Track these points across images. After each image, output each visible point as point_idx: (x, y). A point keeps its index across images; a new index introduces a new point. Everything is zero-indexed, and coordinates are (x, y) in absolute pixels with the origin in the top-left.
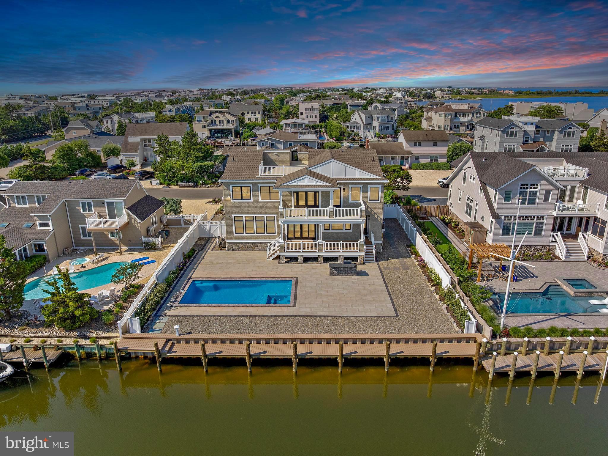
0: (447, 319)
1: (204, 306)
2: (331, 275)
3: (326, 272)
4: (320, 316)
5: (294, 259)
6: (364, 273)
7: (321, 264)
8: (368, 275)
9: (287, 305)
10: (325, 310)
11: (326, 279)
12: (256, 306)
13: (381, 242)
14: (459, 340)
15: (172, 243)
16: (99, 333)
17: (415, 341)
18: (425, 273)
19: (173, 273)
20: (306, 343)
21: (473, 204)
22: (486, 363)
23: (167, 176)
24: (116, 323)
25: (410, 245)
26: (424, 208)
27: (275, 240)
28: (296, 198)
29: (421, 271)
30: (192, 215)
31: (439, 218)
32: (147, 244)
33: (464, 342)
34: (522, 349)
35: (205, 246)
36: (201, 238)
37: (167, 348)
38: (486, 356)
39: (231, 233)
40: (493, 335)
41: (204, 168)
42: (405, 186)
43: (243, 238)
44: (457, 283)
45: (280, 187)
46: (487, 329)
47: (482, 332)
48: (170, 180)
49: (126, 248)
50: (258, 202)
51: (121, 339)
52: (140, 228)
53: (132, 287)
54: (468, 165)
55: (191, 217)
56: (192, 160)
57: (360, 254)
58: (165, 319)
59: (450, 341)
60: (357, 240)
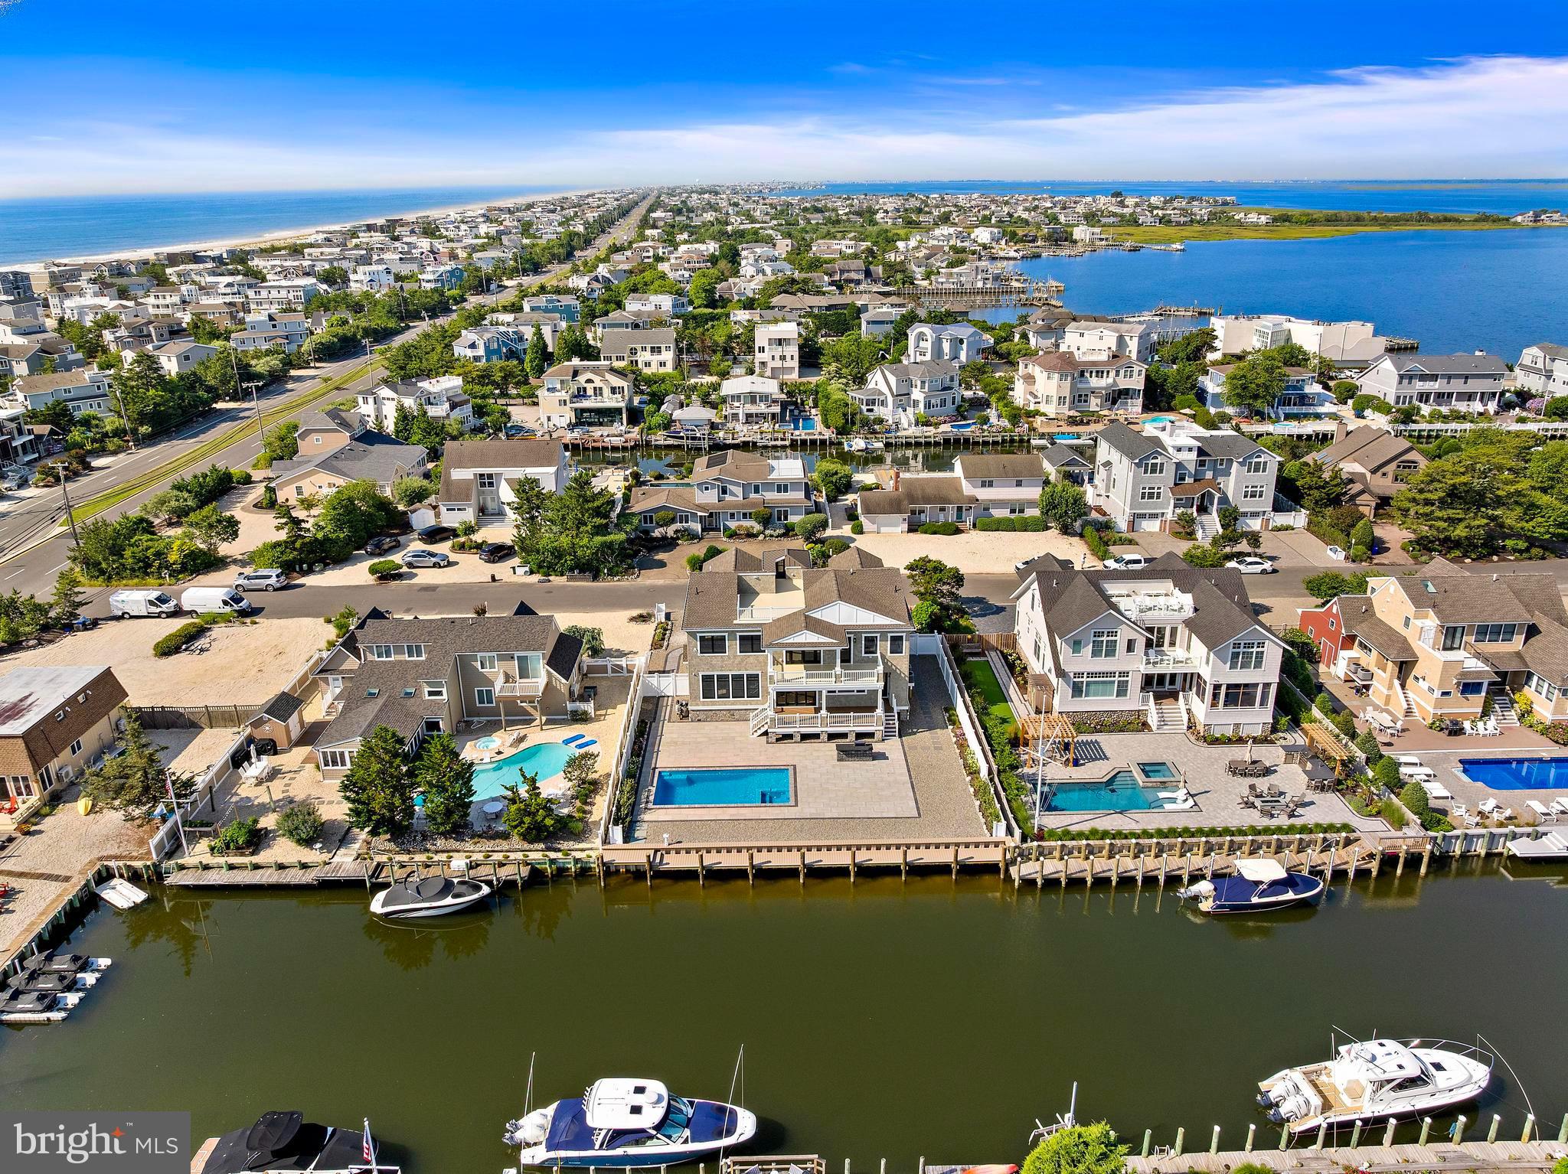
0: (977, 819)
2: (838, 760)
3: (832, 756)
4: (827, 817)
5: (788, 737)
6: (882, 756)
7: (825, 742)
8: (887, 758)
9: (787, 804)
10: (833, 811)
11: (834, 766)
12: (750, 807)
13: (907, 708)
14: (987, 845)
15: (607, 709)
16: (571, 844)
17: (937, 846)
18: (962, 756)
19: (633, 763)
20: (814, 850)
21: (1042, 645)
22: (1013, 870)
23: (544, 561)
24: (584, 832)
25: (950, 708)
26: (980, 636)
27: (761, 707)
28: (790, 653)
29: (958, 751)
30: (624, 659)
31: (1002, 652)
32: (574, 713)
33: (991, 847)
34: (1056, 854)
35: (656, 713)
36: (646, 700)
37: (658, 860)
38: (1013, 862)
39: (697, 698)
40: (1024, 839)
41: (609, 546)
42: (953, 593)
43: (713, 704)
44: (995, 773)
45: (771, 645)
46: (1017, 832)
47: (1012, 835)
48: (549, 568)
49: (544, 719)
50: (735, 656)
51: (601, 851)
52: (564, 690)
53: (583, 783)
54: (1035, 585)
55: (623, 662)
56: (587, 532)
57: (878, 728)
58: (644, 824)
59: (977, 845)
60: (873, 709)
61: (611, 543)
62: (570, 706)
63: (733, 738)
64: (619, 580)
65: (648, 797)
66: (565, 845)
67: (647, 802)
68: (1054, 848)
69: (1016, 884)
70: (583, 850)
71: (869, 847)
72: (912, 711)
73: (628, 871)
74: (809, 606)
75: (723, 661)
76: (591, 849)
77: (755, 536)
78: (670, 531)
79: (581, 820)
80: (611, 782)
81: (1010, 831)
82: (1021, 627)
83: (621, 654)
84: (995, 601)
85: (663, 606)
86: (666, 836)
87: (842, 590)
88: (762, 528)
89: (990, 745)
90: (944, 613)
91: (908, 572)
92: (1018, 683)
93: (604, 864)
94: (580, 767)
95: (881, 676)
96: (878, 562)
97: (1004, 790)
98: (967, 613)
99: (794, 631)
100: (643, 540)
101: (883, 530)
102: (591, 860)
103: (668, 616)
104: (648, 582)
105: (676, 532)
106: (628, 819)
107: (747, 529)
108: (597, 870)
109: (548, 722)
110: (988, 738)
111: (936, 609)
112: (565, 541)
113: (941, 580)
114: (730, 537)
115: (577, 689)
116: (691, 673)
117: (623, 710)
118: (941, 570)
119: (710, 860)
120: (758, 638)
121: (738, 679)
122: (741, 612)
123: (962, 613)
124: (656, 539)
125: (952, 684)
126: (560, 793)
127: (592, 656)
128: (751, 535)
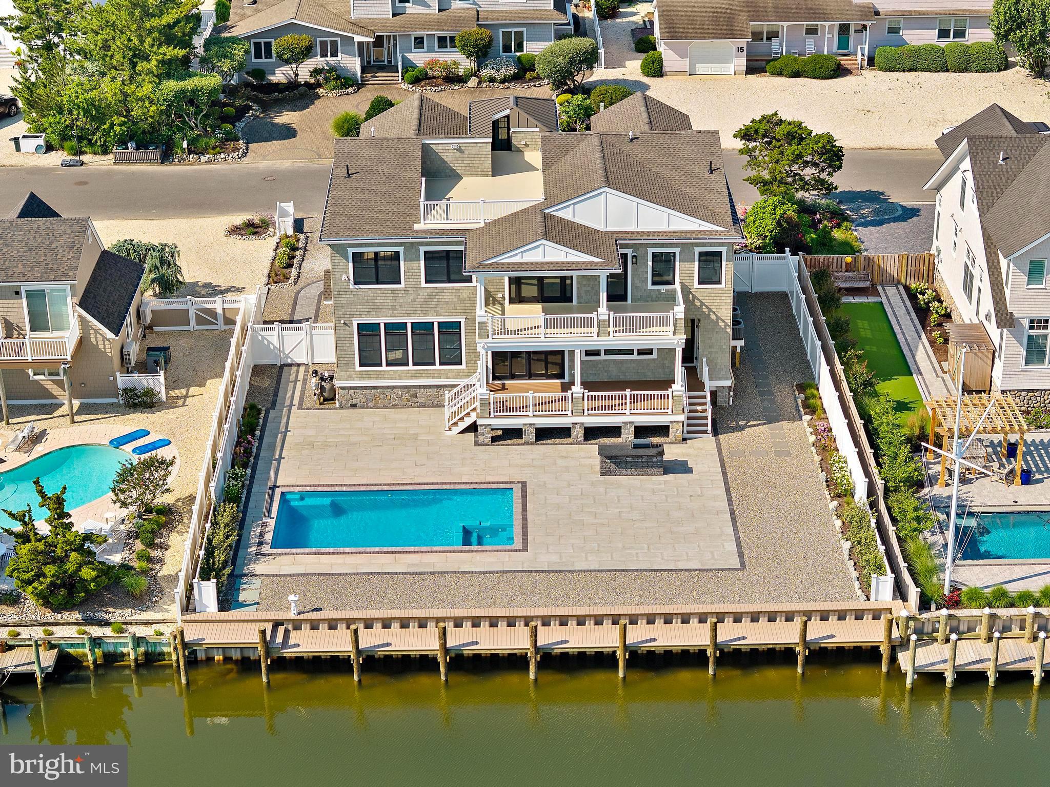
0: (845, 573)
1: (329, 553)
2: (602, 474)
3: (592, 466)
4: (581, 571)
5: (513, 434)
6: (682, 467)
7: (579, 443)
8: (690, 471)
9: (508, 547)
10: (590, 559)
11: (593, 484)
12: (442, 552)
13: (728, 383)
14: (859, 615)
15: (188, 386)
16: (127, 614)
17: (772, 617)
18: (825, 466)
19: (235, 477)
20: (555, 624)
21: (976, 272)
22: (904, 659)
23: (71, 127)
24: (150, 592)
25: (807, 385)
26: (867, 259)
27: (463, 382)
28: (516, 282)
29: (817, 459)
30: (218, 299)
31: (907, 288)
32: (130, 393)
33: (868, 618)
34: (982, 630)
35: (276, 393)
36: (258, 370)
37: (279, 639)
38: (904, 643)
39: (350, 364)
40: (924, 604)
41: (191, 98)
42: (822, 182)
43: (380, 376)
44: (881, 494)
45: (481, 267)
46: (913, 593)
47: (904, 599)
48: (80, 139)
49: (76, 403)
50: (418, 289)
51: (180, 624)
52: (112, 352)
53: (149, 511)
54: (966, 164)
55: (217, 304)
56: (150, 72)
57: (675, 418)
58: (254, 580)
59: (842, 616)
60: (667, 383)
61: (195, 91)
62: (122, 381)
63: (415, 436)
64: (209, 162)
65: (261, 535)
66: (117, 615)
67: (260, 544)
68: (978, 620)
69: (909, 680)
70: (148, 623)
71: (651, 619)
72: (738, 390)
73: (227, 659)
74: (551, 199)
75: (395, 299)
76: (163, 622)
77: (461, 80)
78: (304, 71)
79: (144, 572)
80: (196, 508)
81: (900, 591)
82: (942, 242)
83: (213, 291)
84: (900, 197)
85: (289, 207)
86: (292, 598)
87: (611, 167)
88: (474, 66)
89: (873, 445)
90: (806, 218)
91: (739, 144)
92: (932, 343)
93: (185, 645)
94: (142, 483)
95: (681, 324)
96: (681, 121)
97: (894, 521)
98: (846, 219)
99: (523, 242)
100: (254, 88)
101: (701, 68)
102: (163, 639)
103: (298, 225)
104: (264, 165)
105: (316, 72)
106: (228, 570)
107: (447, 67)
108: (174, 656)
109: (83, 410)
110: (872, 435)
111: (791, 210)
112: (108, 89)
113: (800, 156)
114: (416, 81)
115: (134, 351)
116: (337, 321)
117: (216, 388)
118: (801, 139)
119: (370, 639)
120: (459, 255)
121: (421, 329)
122: (428, 209)
123: (839, 218)
124: (277, 87)
125: (813, 343)
126: (107, 527)
127: (161, 295)
128: (453, 79)
